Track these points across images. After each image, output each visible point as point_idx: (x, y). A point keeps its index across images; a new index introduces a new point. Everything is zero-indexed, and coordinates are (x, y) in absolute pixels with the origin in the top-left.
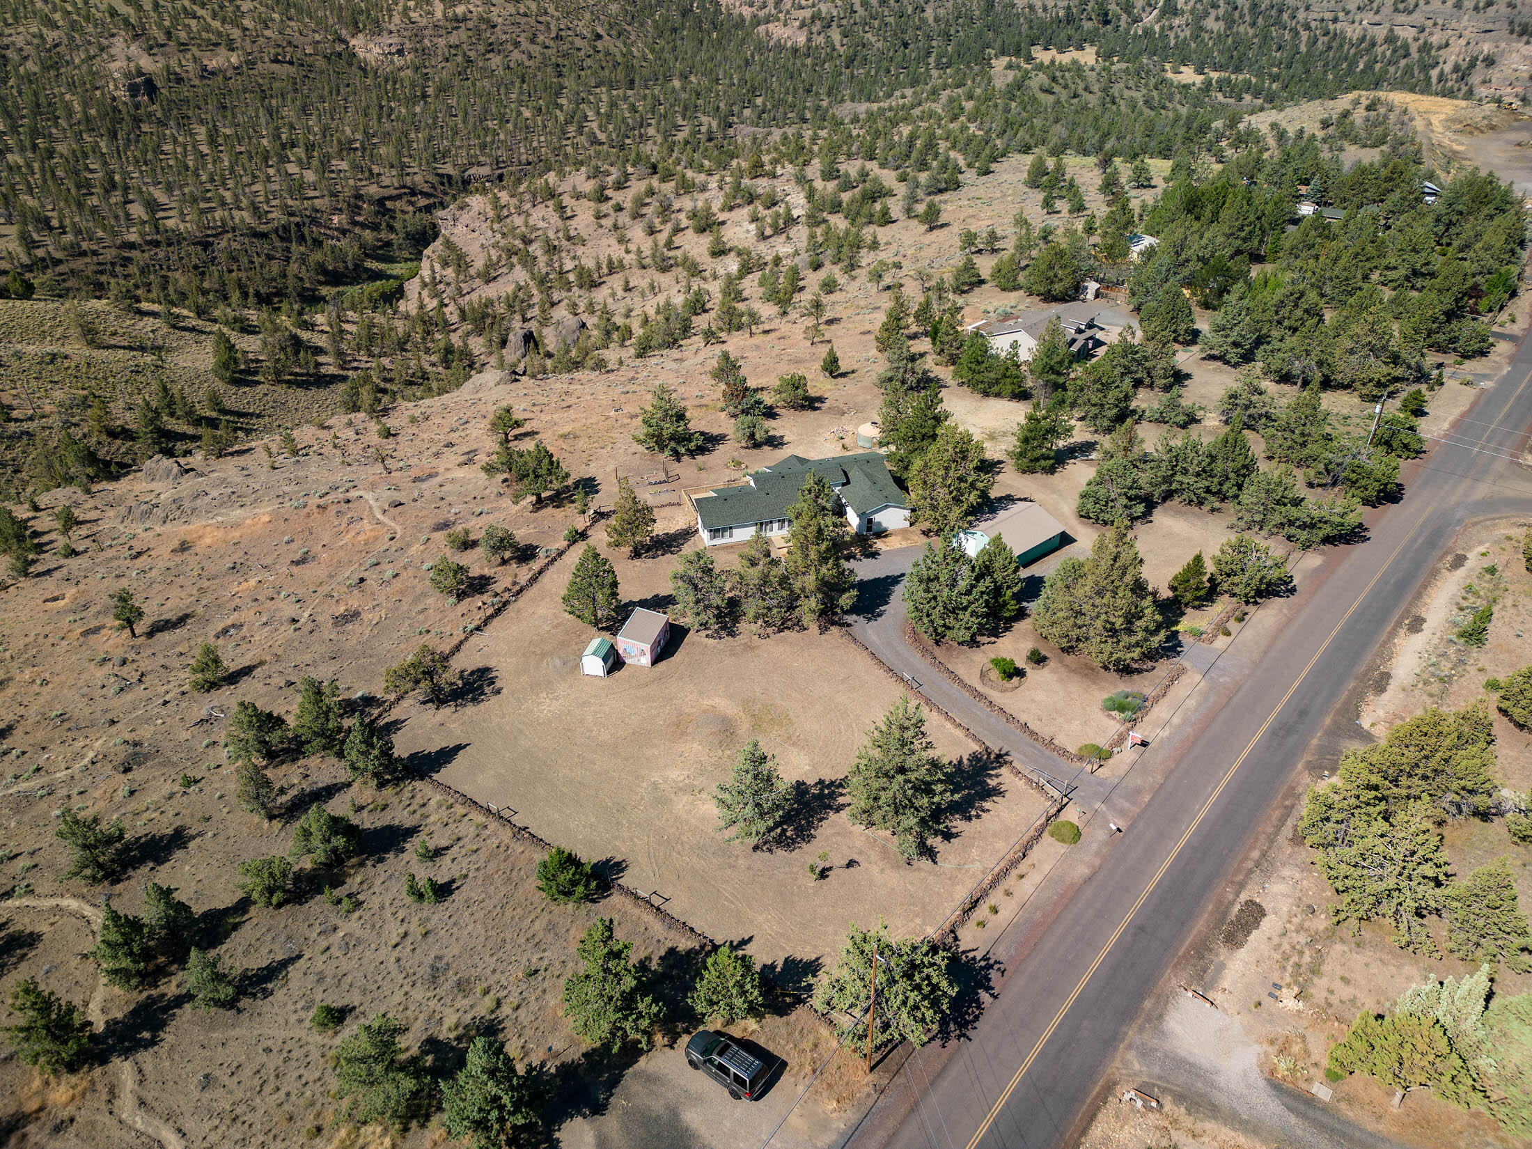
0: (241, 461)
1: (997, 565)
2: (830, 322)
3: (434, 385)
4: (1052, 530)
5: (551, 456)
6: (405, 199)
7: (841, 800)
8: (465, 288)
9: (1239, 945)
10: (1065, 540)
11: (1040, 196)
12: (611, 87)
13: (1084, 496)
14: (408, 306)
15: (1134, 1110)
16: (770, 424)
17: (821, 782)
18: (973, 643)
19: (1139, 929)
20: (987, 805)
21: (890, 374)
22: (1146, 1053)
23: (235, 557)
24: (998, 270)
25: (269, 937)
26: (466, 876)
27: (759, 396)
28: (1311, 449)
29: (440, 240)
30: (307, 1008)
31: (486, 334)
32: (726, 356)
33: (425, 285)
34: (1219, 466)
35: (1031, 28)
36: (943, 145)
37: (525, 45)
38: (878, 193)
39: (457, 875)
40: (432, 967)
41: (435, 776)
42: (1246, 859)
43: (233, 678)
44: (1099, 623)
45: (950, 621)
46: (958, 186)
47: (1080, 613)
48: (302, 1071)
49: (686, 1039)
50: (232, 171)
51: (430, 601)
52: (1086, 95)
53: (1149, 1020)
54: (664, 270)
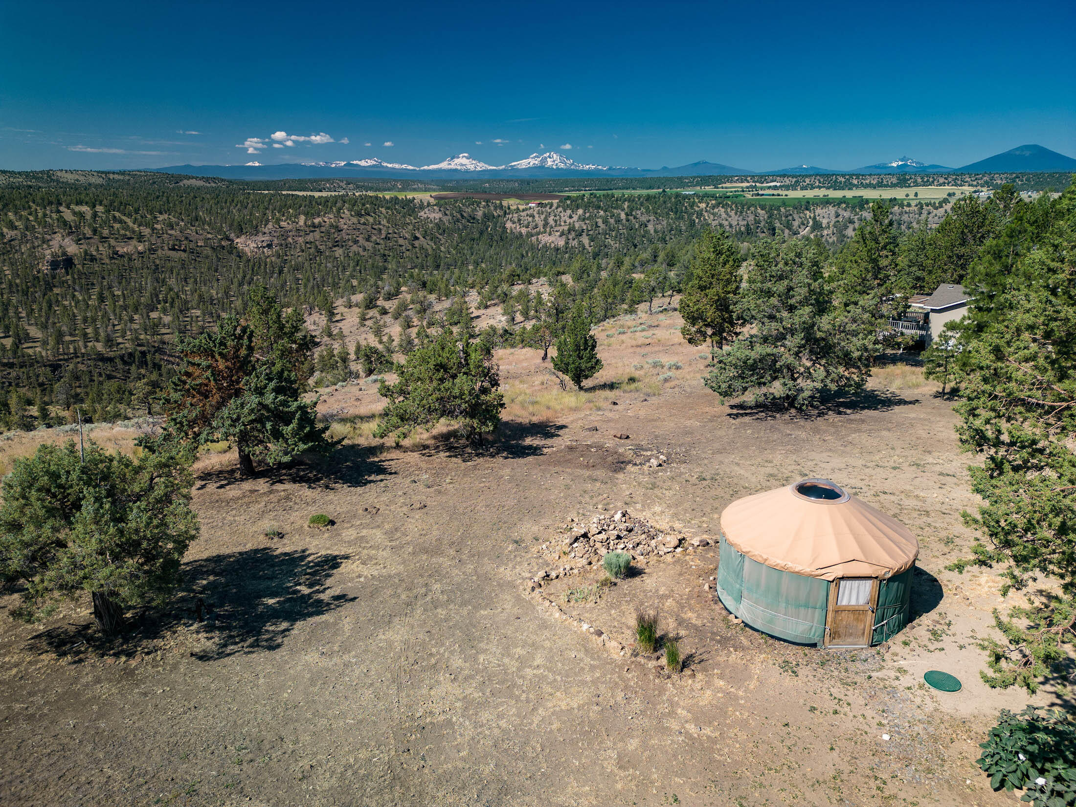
37: (362, 242)
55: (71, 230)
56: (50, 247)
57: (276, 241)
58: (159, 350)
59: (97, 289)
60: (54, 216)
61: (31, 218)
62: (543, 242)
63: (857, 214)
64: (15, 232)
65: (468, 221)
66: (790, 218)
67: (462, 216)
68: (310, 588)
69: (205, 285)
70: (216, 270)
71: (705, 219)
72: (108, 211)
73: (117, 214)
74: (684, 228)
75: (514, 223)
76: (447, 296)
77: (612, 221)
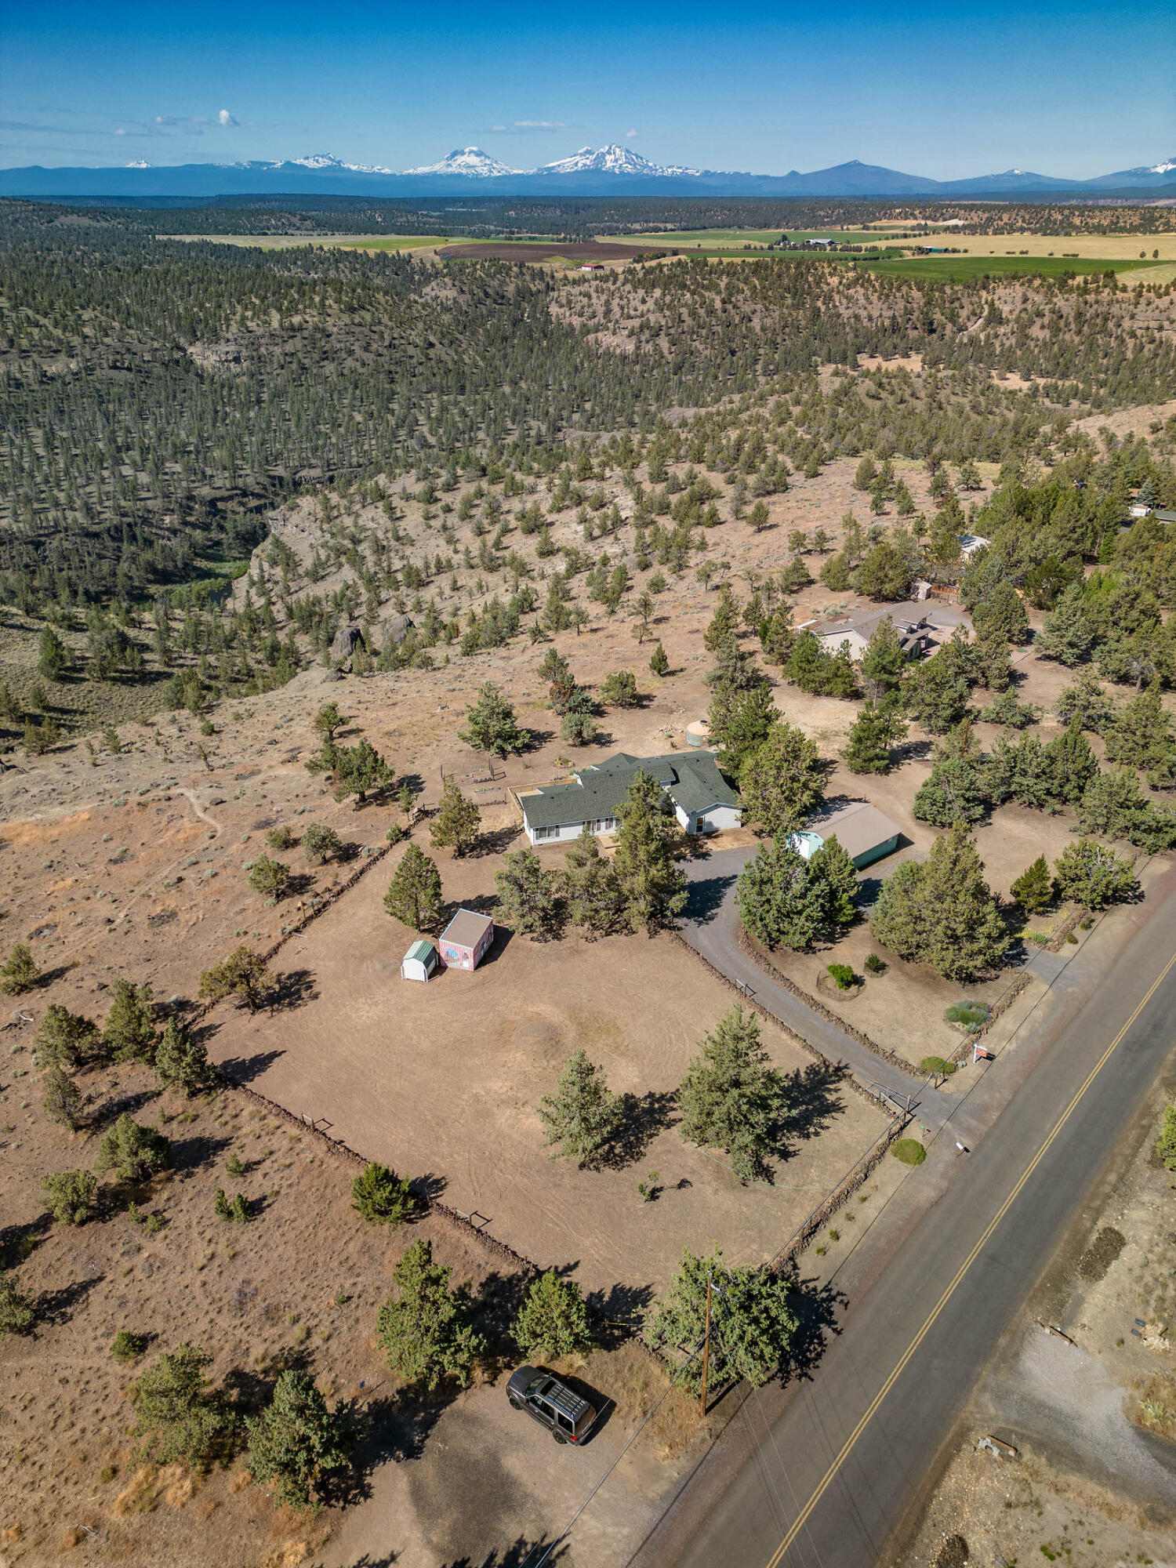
0: (63, 757)
1: (832, 867)
2: (658, 621)
3: (260, 682)
4: (887, 832)
5: (376, 753)
6: (236, 500)
7: (672, 1115)
8: (293, 586)
9: (1098, 1277)
10: (902, 842)
11: (870, 498)
12: (442, 392)
13: (920, 797)
14: (236, 604)
15: (990, 1459)
16: (596, 722)
17: (651, 1095)
18: (809, 949)
19: (991, 1258)
20: (826, 1122)
21: (719, 673)
22: (1001, 1396)
23: (53, 856)
24: (827, 572)
25: (69, 1258)
26: (278, 1193)
27: (586, 694)
28: (1154, 751)
29: (270, 539)
30: (107, 1335)
31: (313, 632)
32: (553, 654)
33: (253, 583)
34: (1059, 768)
35: (857, 336)
36: (771, 449)
37: (359, 352)
38: (706, 495)
39: (268, 1192)
40: (240, 1292)
41: (249, 1085)
42: (1102, 1182)
43: (44, 981)
44: (939, 929)
45: (785, 926)
46: (786, 488)
47: (919, 919)
48: (99, 1404)
49: (506, 1375)
50: (67, 473)
51: (248, 901)
52: (913, 402)
53: (1004, 1360)
54: (492, 569)
57: (245, 353)
62: (604, 345)
63: (1050, 302)
66: (957, 304)
67: (487, 294)
69: (167, 421)
75: (561, 306)
77: (702, 312)
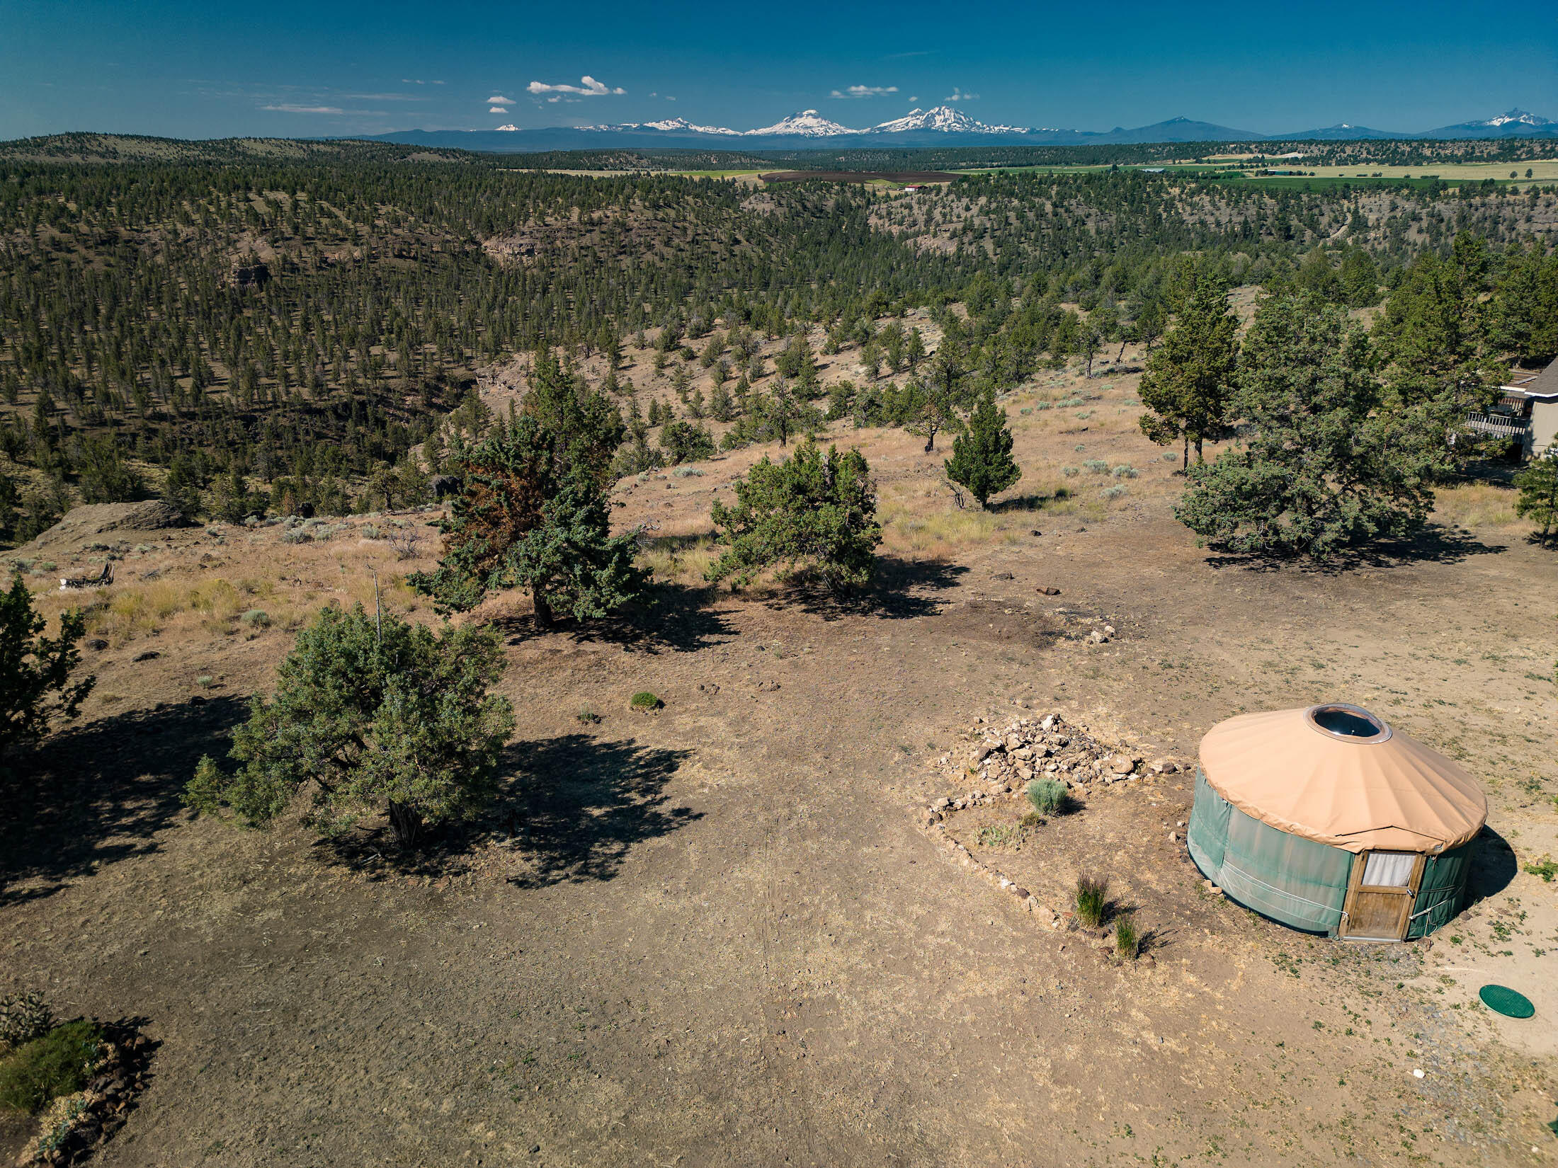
37: (659, 247)
55: (265, 227)
56: (237, 250)
57: (539, 246)
58: (383, 400)
59: (300, 313)
60: (241, 205)
61: (212, 209)
62: (924, 248)
63: (1426, 206)
64: (192, 228)
65: (813, 215)
66: (1316, 211)
67: (805, 207)
68: (643, 796)
69: (443, 308)
70: (457, 288)
71: (1177, 213)
72: (312, 200)
73: (325, 204)
74: (1143, 227)
75: (881, 218)
76: (781, 334)
77: (1031, 215)
